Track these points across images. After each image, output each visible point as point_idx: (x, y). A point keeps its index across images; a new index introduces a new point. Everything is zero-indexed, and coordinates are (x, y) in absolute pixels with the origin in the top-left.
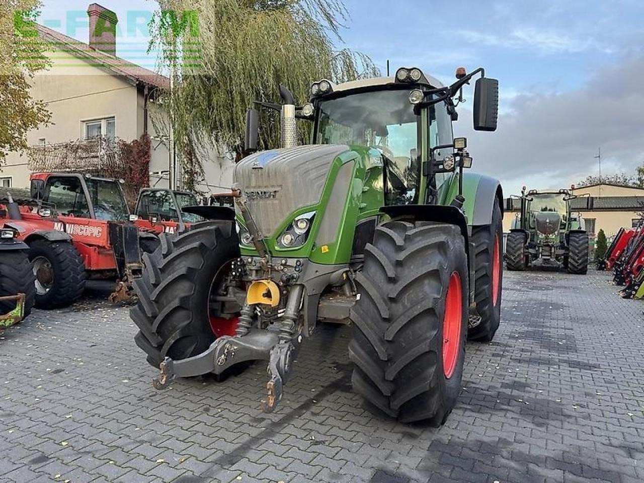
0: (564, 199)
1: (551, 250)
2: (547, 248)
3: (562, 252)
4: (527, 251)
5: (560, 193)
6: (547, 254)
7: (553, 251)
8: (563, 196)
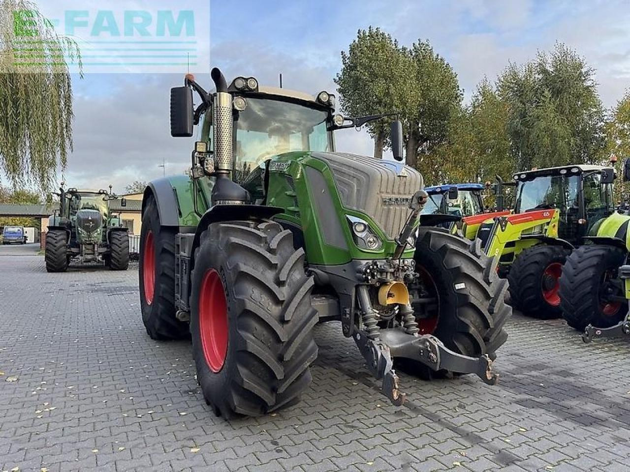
0: (103, 199)
1: (94, 248)
2: (90, 247)
3: (103, 250)
4: (69, 250)
5: (100, 193)
6: (90, 252)
7: (96, 249)
8: (103, 196)
